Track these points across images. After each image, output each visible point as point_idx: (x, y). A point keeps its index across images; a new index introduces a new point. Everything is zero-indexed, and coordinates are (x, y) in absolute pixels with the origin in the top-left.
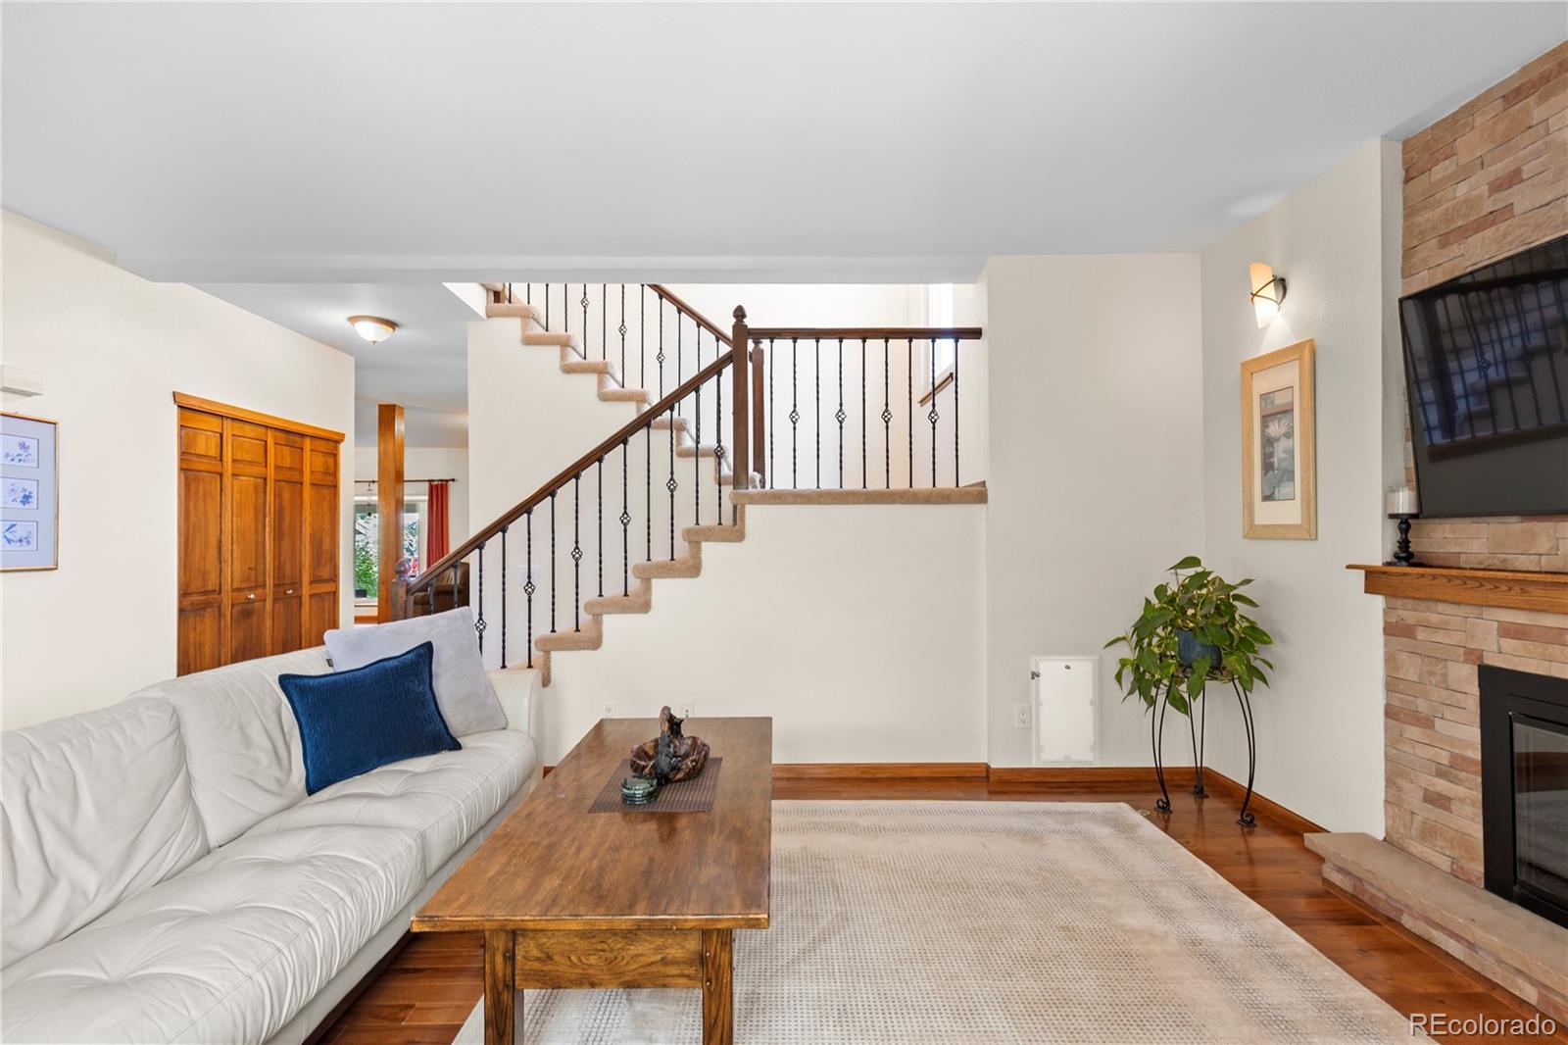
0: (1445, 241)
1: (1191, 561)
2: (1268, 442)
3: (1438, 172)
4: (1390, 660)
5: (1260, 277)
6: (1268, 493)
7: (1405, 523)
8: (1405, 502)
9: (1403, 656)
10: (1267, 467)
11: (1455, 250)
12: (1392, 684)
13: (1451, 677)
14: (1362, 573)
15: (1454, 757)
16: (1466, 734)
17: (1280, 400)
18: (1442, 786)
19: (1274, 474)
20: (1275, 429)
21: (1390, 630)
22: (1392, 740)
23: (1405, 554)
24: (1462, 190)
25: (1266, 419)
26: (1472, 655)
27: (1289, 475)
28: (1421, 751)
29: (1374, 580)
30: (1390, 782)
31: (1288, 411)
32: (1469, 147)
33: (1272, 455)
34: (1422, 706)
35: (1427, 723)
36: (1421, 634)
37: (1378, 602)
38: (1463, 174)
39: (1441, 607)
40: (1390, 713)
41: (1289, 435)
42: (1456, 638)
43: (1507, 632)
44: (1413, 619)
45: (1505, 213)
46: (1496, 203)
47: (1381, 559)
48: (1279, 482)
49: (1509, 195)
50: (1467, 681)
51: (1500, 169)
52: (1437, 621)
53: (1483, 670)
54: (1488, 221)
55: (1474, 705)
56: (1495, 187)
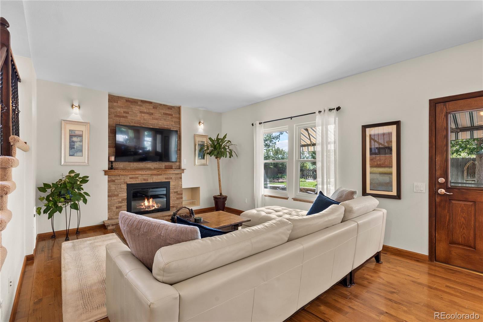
0: (117, 116)
2: (72, 142)
3: (115, 104)
4: (109, 187)
5: (75, 104)
6: (71, 154)
7: (110, 162)
8: (113, 159)
9: (112, 186)
10: (72, 147)
11: (118, 119)
12: (109, 191)
13: (122, 187)
14: (104, 172)
15: (122, 199)
16: (124, 195)
17: (78, 133)
18: (120, 204)
19: (74, 149)
20: (75, 139)
21: (109, 181)
22: (109, 201)
23: (111, 168)
24: (119, 110)
25: (71, 136)
26: (125, 183)
27: (81, 151)
28: (116, 201)
29: (106, 173)
30: (109, 208)
31: (81, 136)
32: (120, 103)
33: (74, 145)
34: (116, 193)
35: (117, 195)
36: (116, 181)
37: (107, 176)
38: (120, 107)
39: (120, 176)
40: (109, 196)
41: (80, 141)
42: (122, 181)
43: (131, 178)
44: (114, 178)
45: (126, 117)
46: (125, 115)
47: (107, 169)
48: (77, 152)
49: (127, 115)
50: (125, 187)
51: (125, 110)
52: (119, 178)
53: (127, 184)
54: (123, 117)
55: (126, 190)
56: (124, 112)
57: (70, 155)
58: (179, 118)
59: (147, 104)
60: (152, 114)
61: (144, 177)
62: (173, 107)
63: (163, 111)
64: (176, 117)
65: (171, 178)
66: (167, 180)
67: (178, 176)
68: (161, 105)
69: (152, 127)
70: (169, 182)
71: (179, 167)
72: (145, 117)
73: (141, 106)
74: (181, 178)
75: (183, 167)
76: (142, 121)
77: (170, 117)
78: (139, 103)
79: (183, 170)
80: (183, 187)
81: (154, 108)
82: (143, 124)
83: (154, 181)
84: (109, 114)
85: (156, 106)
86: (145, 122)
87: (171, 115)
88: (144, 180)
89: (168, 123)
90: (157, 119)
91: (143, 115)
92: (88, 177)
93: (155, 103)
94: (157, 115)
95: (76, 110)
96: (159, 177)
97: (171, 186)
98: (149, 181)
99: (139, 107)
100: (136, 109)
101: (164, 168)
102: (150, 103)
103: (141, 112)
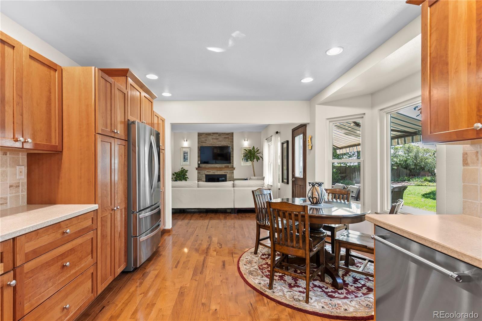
0: (201, 142)
1: (182, 168)
2: (184, 156)
3: (201, 137)
4: (198, 175)
5: (185, 140)
7: (199, 164)
8: (199, 162)
9: (199, 175)
10: (184, 158)
11: (202, 144)
12: (198, 177)
16: (204, 180)
17: (186, 152)
19: (185, 159)
20: (185, 155)
21: (198, 173)
23: (199, 167)
24: (202, 139)
25: (184, 153)
26: (205, 174)
27: (187, 159)
29: (197, 169)
31: (187, 153)
32: (203, 136)
34: (201, 178)
35: (201, 180)
37: (197, 171)
41: (187, 155)
42: (203, 173)
43: (207, 172)
44: (200, 172)
45: (206, 142)
46: (205, 141)
47: (197, 167)
48: (186, 160)
49: (206, 141)
50: (204, 176)
51: (205, 139)
52: (202, 171)
53: (206, 175)
54: (204, 142)
55: (205, 177)
56: (205, 140)
57: (184, 161)
58: (233, 139)
59: (216, 134)
60: (218, 139)
61: (213, 172)
62: (230, 133)
63: (223, 137)
64: (231, 139)
65: (227, 173)
66: (225, 174)
67: (232, 171)
68: (222, 133)
69: (217, 146)
70: (226, 175)
71: (232, 167)
72: (214, 141)
73: (212, 136)
74: (233, 173)
75: (234, 167)
76: (213, 143)
77: (227, 139)
78: (212, 135)
79: (234, 168)
80: (234, 178)
81: (219, 136)
82: (213, 144)
83: (219, 174)
84: (198, 142)
85: (219, 134)
86: (214, 143)
87: (228, 138)
88: (213, 173)
89: (227, 142)
90: (220, 141)
91: (213, 140)
92: (188, 170)
93: (219, 133)
94: (220, 139)
95: (186, 142)
96: (221, 172)
97: (227, 177)
98: (216, 174)
99: (211, 137)
100: (210, 138)
101: (224, 167)
102: (217, 133)
103: (213, 139)
